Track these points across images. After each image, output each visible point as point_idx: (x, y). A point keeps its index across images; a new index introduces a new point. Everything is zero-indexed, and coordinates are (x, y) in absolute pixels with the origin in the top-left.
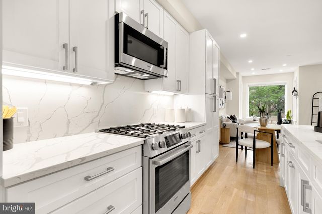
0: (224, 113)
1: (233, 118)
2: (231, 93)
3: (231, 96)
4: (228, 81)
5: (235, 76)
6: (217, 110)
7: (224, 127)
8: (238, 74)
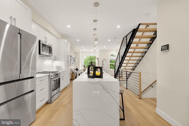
0: (73, 67)
1: (77, 69)
2: (76, 59)
3: (76, 60)
4: (75, 53)
5: (78, 51)
6: (69, 66)
7: (73, 73)
8: (79, 50)
